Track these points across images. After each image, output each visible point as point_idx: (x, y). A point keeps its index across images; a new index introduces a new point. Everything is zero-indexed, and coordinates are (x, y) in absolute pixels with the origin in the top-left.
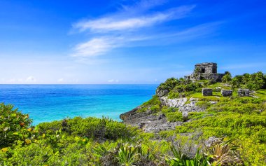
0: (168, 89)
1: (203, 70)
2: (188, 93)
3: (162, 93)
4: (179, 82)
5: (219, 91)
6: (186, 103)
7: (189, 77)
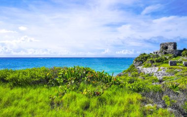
0: (142, 61)
1: (167, 48)
2: (158, 64)
3: (138, 64)
4: (149, 56)
5: (181, 62)
6: (158, 71)
7: (157, 53)
